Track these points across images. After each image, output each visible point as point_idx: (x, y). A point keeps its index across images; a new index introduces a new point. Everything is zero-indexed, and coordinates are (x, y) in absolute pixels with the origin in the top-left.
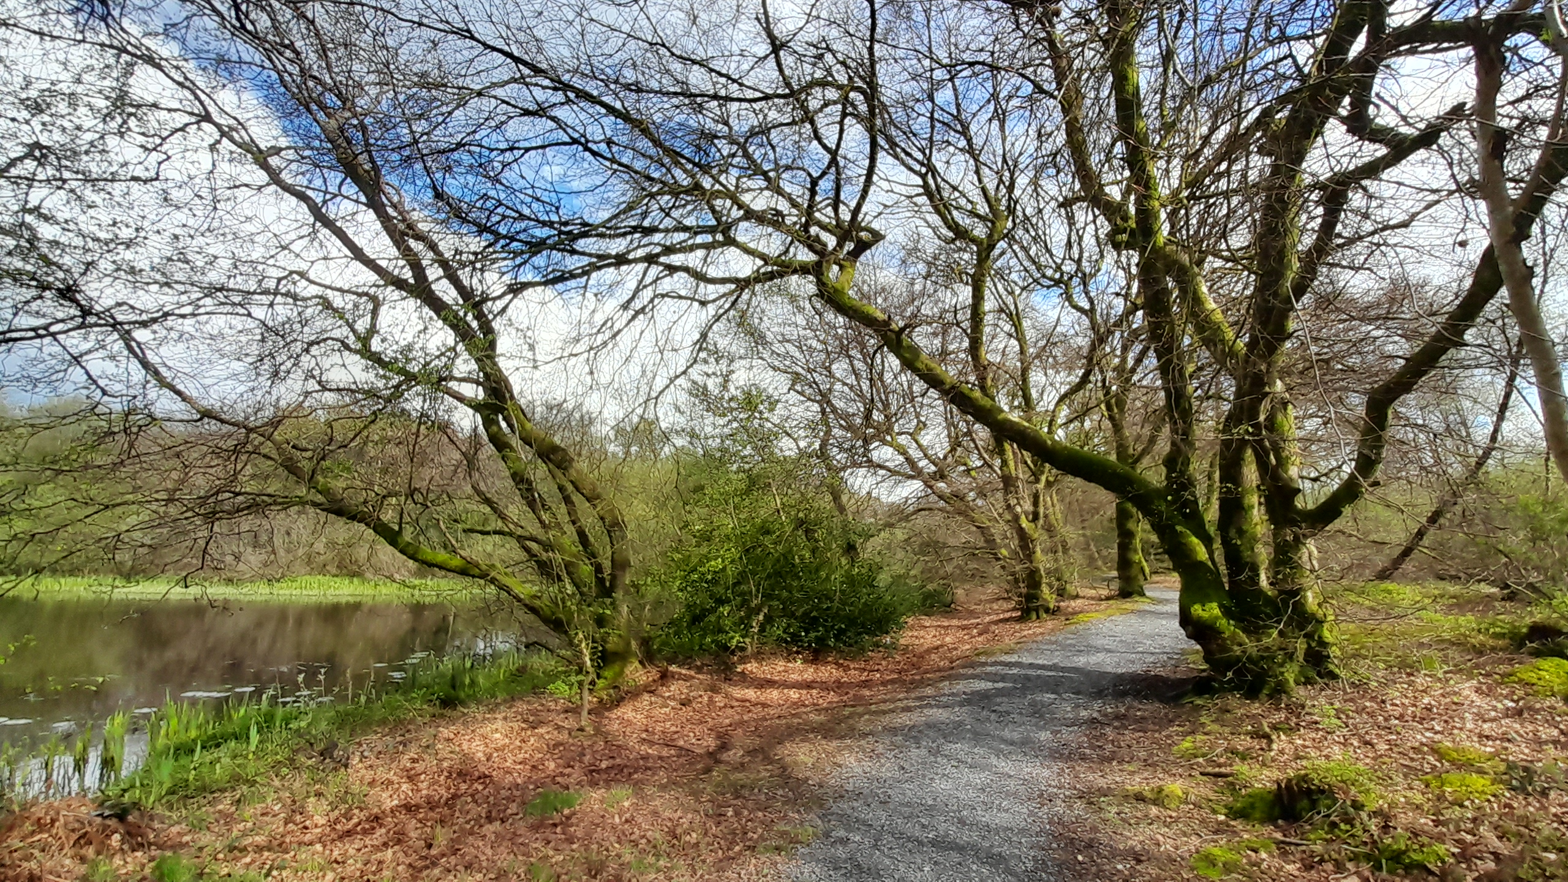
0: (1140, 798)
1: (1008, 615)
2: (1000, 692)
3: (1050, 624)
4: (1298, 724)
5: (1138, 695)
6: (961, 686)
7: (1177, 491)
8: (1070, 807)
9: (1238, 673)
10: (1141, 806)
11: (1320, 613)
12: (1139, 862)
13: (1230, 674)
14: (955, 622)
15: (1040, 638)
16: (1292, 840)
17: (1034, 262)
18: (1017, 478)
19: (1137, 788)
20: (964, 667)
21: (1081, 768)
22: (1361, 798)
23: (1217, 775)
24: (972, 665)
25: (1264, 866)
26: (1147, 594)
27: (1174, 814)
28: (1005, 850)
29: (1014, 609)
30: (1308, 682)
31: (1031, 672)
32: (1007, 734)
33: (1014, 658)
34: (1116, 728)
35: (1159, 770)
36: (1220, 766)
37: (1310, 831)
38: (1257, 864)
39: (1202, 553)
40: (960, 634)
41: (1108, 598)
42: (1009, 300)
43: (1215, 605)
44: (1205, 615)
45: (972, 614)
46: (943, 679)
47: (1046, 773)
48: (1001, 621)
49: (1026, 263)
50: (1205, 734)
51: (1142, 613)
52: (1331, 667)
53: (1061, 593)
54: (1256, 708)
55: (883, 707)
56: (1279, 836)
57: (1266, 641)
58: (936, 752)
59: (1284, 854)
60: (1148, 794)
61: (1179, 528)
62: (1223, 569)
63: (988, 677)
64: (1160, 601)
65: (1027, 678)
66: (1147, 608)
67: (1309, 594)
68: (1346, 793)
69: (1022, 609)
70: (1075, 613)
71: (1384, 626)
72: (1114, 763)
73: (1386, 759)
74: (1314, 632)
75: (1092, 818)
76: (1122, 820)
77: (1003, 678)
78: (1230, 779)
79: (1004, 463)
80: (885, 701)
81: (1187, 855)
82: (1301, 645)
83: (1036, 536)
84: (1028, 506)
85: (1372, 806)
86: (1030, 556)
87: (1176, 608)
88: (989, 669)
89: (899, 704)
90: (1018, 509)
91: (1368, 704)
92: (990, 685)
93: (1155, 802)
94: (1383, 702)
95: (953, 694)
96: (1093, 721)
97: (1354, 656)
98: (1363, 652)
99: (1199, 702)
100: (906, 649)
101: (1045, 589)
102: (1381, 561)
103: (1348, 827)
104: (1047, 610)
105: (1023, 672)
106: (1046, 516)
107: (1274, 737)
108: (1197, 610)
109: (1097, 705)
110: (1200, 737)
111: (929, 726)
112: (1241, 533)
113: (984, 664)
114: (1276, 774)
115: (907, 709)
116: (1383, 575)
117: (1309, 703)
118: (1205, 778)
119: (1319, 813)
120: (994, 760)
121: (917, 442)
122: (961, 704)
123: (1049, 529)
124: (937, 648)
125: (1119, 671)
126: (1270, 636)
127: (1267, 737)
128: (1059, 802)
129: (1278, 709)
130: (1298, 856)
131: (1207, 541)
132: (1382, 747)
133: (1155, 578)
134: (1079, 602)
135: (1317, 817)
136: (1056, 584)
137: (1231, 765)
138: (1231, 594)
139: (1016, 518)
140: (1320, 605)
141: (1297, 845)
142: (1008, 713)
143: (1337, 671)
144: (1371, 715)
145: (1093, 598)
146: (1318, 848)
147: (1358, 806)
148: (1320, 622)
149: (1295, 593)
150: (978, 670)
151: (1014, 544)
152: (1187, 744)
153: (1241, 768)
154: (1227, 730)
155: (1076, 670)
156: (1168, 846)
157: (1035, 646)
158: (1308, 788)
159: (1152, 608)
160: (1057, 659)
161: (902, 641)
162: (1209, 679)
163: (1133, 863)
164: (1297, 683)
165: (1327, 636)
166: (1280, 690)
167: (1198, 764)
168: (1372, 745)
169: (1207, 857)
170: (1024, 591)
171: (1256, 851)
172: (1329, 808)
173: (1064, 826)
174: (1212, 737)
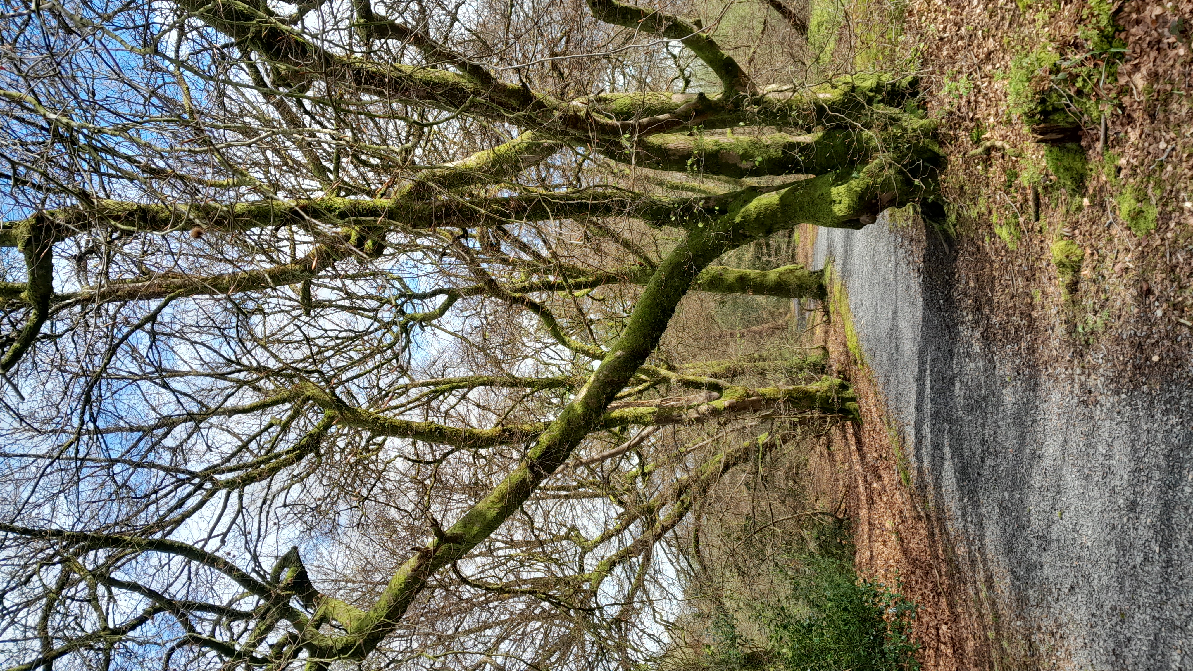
0: (1073, 287)
1: (852, 440)
2: (957, 452)
3: (863, 385)
4: (972, 120)
5: (950, 283)
6: (952, 505)
7: (692, 215)
8: (1095, 368)
9: (915, 173)
10: (1083, 286)
11: (845, 88)
12: (1149, 292)
13: (917, 182)
14: (863, 513)
15: (881, 397)
16: (1102, 133)
17: (372, 354)
18: (660, 406)
19: (1063, 290)
20: (925, 501)
21: (1044, 353)
22: (1047, 66)
23: (1038, 205)
24: (922, 487)
25: (1134, 162)
26: (821, 267)
27: (1088, 251)
28: (1161, 449)
29: (843, 431)
30: (923, 105)
31: (928, 408)
32: (1010, 444)
33: (910, 432)
34: (992, 310)
35: (1037, 264)
36: (1026, 201)
37: (1090, 116)
38: (1134, 169)
39: (771, 199)
40: (880, 505)
41: (827, 312)
42: (414, 393)
43: (834, 190)
44: (846, 201)
45: (850, 489)
46: (944, 531)
47: (1056, 397)
48: (859, 449)
49: (370, 365)
50: (990, 213)
51: (846, 274)
52: (905, 83)
53: (820, 369)
54: (956, 160)
55: (989, 619)
56: (1099, 145)
57: (876, 142)
58: (1044, 541)
59: (1119, 142)
60: (1068, 278)
61: (738, 219)
62: (791, 178)
63: (937, 467)
64: (831, 253)
65: (935, 415)
66: (839, 268)
67: (821, 96)
68: (1042, 79)
69: (844, 419)
70: (847, 353)
71: (858, 31)
72: (1034, 314)
73: (1005, 40)
74: (865, 95)
75: (1104, 344)
76: (1102, 307)
77: (937, 446)
78: (1040, 190)
79: (639, 420)
80: (981, 616)
81: (1134, 240)
82: (881, 109)
83: (742, 391)
84: (699, 397)
85: (1056, 57)
86: (770, 401)
87: (839, 233)
88: (926, 464)
89: (983, 595)
90: (703, 408)
91: (945, 53)
92: (948, 465)
93: (1076, 270)
94: (941, 39)
95: (964, 515)
96: (985, 338)
97: (892, 61)
98: (887, 52)
99: (953, 217)
100: (906, 586)
101: (813, 387)
102: (784, 28)
103: (1080, 79)
104: (844, 387)
105: (928, 421)
106: (715, 375)
107: (988, 144)
108: (840, 209)
109: (965, 332)
110: (994, 218)
111: (1010, 550)
112: (746, 156)
113: (920, 471)
114: (1030, 145)
115: (989, 580)
116: (802, 27)
117: (947, 107)
118: (1042, 216)
119: (1068, 106)
120: (1047, 462)
121: (596, 545)
122: (977, 505)
123: (733, 374)
124: (901, 539)
125: (920, 303)
126: (870, 139)
127: (988, 150)
128: (1091, 382)
129: (956, 138)
130: (1119, 128)
131: (755, 192)
132: (991, 44)
133: (800, 259)
134: (831, 347)
135: (1073, 107)
136: (806, 373)
137: (1024, 188)
138: (821, 171)
139: (715, 412)
140: (834, 87)
141: (1107, 129)
142: (983, 442)
143: (909, 78)
144: (956, 51)
145: (826, 332)
146: (1108, 109)
147: (1056, 70)
148: (854, 88)
149: (820, 110)
150: (929, 479)
151: (750, 421)
152: (1004, 233)
153: (1025, 178)
154: (984, 190)
155: (921, 354)
156: (1127, 259)
157: (892, 404)
158: (1041, 113)
159: (839, 261)
160: (910, 375)
161: (893, 591)
162: (924, 203)
163: (1152, 298)
164: (926, 116)
165: (870, 83)
166: (933, 134)
167: (1026, 223)
168: (989, 53)
169: (1133, 219)
170: (816, 414)
171: (1119, 170)
172: (1061, 96)
173: (1120, 376)
174: (994, 207)
